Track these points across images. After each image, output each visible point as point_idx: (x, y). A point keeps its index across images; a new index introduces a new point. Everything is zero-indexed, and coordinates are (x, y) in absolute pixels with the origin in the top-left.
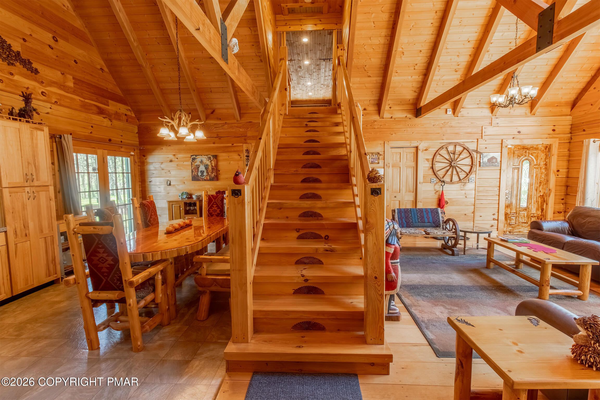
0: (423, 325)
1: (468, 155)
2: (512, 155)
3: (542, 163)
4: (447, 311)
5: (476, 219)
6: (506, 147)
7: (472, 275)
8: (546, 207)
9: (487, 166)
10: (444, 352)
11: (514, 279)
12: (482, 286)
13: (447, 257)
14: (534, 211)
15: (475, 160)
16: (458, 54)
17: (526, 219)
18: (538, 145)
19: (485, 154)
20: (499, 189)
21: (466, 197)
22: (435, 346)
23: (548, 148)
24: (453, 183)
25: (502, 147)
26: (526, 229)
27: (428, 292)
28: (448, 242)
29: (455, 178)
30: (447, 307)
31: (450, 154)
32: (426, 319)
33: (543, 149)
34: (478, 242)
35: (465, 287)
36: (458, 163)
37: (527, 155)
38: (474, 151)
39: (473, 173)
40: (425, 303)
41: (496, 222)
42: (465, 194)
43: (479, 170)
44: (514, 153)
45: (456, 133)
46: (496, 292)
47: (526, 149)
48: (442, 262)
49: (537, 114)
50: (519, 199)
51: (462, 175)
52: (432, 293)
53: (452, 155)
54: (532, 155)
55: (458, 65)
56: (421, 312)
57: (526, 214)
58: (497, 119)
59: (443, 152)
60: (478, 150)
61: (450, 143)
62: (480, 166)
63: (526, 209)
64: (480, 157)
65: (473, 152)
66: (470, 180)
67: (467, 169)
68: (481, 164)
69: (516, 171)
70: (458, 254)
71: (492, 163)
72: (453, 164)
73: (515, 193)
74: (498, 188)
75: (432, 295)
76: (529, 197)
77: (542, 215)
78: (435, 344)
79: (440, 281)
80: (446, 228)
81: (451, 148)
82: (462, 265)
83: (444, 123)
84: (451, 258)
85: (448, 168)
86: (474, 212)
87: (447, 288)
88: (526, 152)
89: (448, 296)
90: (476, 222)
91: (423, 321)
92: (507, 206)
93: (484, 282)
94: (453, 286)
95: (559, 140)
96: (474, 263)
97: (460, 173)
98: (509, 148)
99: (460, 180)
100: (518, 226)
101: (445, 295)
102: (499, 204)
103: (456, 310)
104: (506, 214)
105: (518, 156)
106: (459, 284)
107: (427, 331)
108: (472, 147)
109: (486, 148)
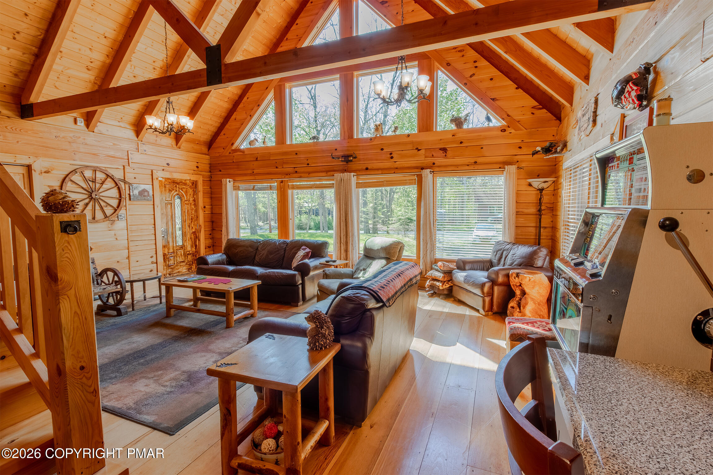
0: (132, 413)
1: (114, 185)
2: (164, 189)
3: (191, 199)
4: (152, 381)
5: (132, 265)
6: (157, 179)
7: (157, 330)
8: (199, 243)
9: (139, 200)
10: (176, 425)
11: (199, 319)
12: (174, 337)
13: (112, 321)
14: (189, 248)
15: (123, 192)
16: (91, 47)
17: (183, 257)
18: (186, 180)
19: (135, 185)
20: (155, 227)
21: (117, 239)
22: (162, 426)
23: (194, 184)
24: (97, 222)
25: (152, 179)
26: (184, 268)
27: (113, 372)
28: (107, 301)
29: (99, 215)
30: (149, 376)
31: (89, 181)
32: (131, 404)
33: (191, 185)
34: (144, 292)
35: (157, 345)
36: (101, 194)
37: (178, 190)
38: (120, 180)
39: (122, 209)
40: (117, 386)
41: (156, 264)
42: (115, 235)
43: (129, 204)
44: (165, 187)
45: (94, 154)
46: (191, 337)
47: (176, 183)
48: (108, 328)
49: (182, 147)
50: (174, 238)
51: (109, 211)
52: (120, 369)
53: (90, 183)
54: (182, 191)
55: (91, 62)
56: (118, 399)
57: (183, 253)
58: (144, 146)
59: (76, 178)
60: (126, 180)
61: (87, 167)
62: (130, 199)
63: (182, 247)
64: (130, 189)
65: (120, 182)
66: (119, 217)
67: (114, 203)
68: (131, 197)
69: (169, 206)
70: (127, 312)
71: (144, 196)
72: (93, 196)
73: (170, 230)
74: (153, 226)
75: (122, 372)
76: (184, 235)
77: (196, 252)
78: (161, 424)
79: (122, 351)
80: (102, 281)
81: (88, 174)
82: (138, 323)
83: (74, 136)
84: (118, 320)
85: (87, 201)
86: (128, 258)
87: (135, 356)
88: (176, 187)
89: (142, 364)
90: (132, 269)
91: (129, 409)
92: (164, 247)
93: (174, 333)
94: (142, 350)
95: (203, 177)
96: (150, 316)
97: (105, 208)
98: (160, 181)
99: (106, 217)
100: (177, 266)
101: (139, 364)
102: (156, 244)
103: (162, 374)
104: (164, 255)
105: (170, 190)
106: (147, 345)
107: (141, 416)
108: (118, 175)
109: (135, 178)
